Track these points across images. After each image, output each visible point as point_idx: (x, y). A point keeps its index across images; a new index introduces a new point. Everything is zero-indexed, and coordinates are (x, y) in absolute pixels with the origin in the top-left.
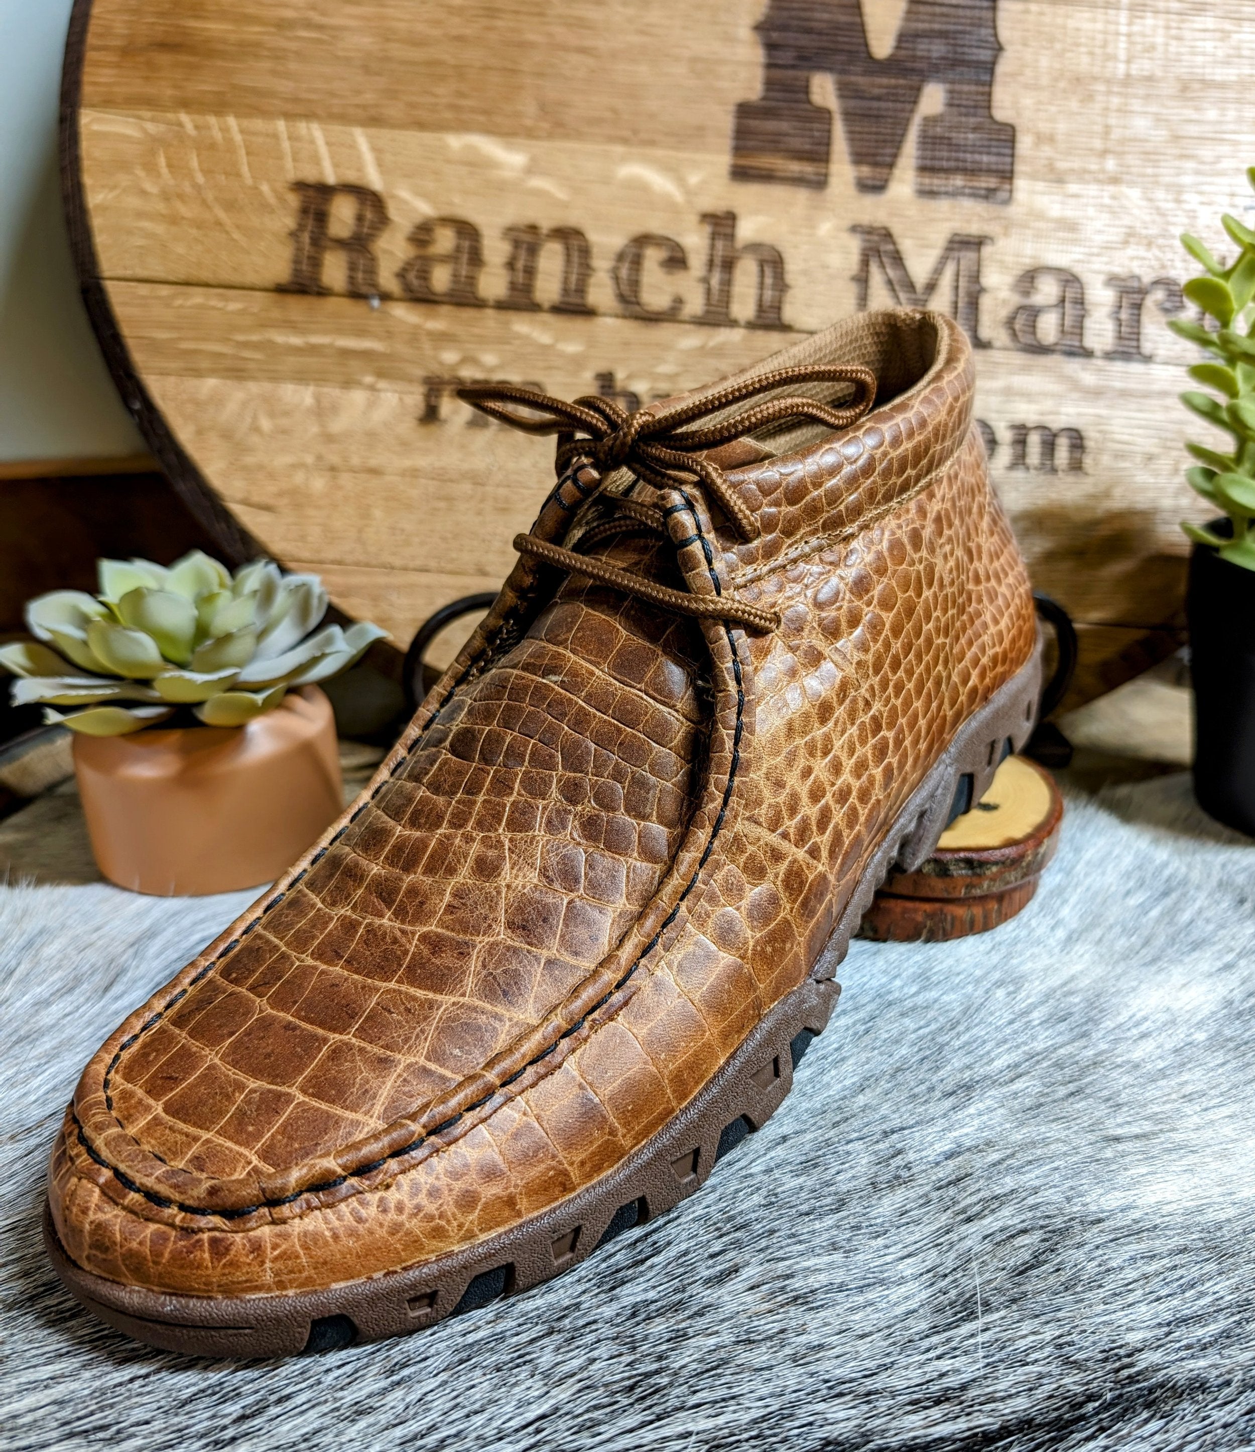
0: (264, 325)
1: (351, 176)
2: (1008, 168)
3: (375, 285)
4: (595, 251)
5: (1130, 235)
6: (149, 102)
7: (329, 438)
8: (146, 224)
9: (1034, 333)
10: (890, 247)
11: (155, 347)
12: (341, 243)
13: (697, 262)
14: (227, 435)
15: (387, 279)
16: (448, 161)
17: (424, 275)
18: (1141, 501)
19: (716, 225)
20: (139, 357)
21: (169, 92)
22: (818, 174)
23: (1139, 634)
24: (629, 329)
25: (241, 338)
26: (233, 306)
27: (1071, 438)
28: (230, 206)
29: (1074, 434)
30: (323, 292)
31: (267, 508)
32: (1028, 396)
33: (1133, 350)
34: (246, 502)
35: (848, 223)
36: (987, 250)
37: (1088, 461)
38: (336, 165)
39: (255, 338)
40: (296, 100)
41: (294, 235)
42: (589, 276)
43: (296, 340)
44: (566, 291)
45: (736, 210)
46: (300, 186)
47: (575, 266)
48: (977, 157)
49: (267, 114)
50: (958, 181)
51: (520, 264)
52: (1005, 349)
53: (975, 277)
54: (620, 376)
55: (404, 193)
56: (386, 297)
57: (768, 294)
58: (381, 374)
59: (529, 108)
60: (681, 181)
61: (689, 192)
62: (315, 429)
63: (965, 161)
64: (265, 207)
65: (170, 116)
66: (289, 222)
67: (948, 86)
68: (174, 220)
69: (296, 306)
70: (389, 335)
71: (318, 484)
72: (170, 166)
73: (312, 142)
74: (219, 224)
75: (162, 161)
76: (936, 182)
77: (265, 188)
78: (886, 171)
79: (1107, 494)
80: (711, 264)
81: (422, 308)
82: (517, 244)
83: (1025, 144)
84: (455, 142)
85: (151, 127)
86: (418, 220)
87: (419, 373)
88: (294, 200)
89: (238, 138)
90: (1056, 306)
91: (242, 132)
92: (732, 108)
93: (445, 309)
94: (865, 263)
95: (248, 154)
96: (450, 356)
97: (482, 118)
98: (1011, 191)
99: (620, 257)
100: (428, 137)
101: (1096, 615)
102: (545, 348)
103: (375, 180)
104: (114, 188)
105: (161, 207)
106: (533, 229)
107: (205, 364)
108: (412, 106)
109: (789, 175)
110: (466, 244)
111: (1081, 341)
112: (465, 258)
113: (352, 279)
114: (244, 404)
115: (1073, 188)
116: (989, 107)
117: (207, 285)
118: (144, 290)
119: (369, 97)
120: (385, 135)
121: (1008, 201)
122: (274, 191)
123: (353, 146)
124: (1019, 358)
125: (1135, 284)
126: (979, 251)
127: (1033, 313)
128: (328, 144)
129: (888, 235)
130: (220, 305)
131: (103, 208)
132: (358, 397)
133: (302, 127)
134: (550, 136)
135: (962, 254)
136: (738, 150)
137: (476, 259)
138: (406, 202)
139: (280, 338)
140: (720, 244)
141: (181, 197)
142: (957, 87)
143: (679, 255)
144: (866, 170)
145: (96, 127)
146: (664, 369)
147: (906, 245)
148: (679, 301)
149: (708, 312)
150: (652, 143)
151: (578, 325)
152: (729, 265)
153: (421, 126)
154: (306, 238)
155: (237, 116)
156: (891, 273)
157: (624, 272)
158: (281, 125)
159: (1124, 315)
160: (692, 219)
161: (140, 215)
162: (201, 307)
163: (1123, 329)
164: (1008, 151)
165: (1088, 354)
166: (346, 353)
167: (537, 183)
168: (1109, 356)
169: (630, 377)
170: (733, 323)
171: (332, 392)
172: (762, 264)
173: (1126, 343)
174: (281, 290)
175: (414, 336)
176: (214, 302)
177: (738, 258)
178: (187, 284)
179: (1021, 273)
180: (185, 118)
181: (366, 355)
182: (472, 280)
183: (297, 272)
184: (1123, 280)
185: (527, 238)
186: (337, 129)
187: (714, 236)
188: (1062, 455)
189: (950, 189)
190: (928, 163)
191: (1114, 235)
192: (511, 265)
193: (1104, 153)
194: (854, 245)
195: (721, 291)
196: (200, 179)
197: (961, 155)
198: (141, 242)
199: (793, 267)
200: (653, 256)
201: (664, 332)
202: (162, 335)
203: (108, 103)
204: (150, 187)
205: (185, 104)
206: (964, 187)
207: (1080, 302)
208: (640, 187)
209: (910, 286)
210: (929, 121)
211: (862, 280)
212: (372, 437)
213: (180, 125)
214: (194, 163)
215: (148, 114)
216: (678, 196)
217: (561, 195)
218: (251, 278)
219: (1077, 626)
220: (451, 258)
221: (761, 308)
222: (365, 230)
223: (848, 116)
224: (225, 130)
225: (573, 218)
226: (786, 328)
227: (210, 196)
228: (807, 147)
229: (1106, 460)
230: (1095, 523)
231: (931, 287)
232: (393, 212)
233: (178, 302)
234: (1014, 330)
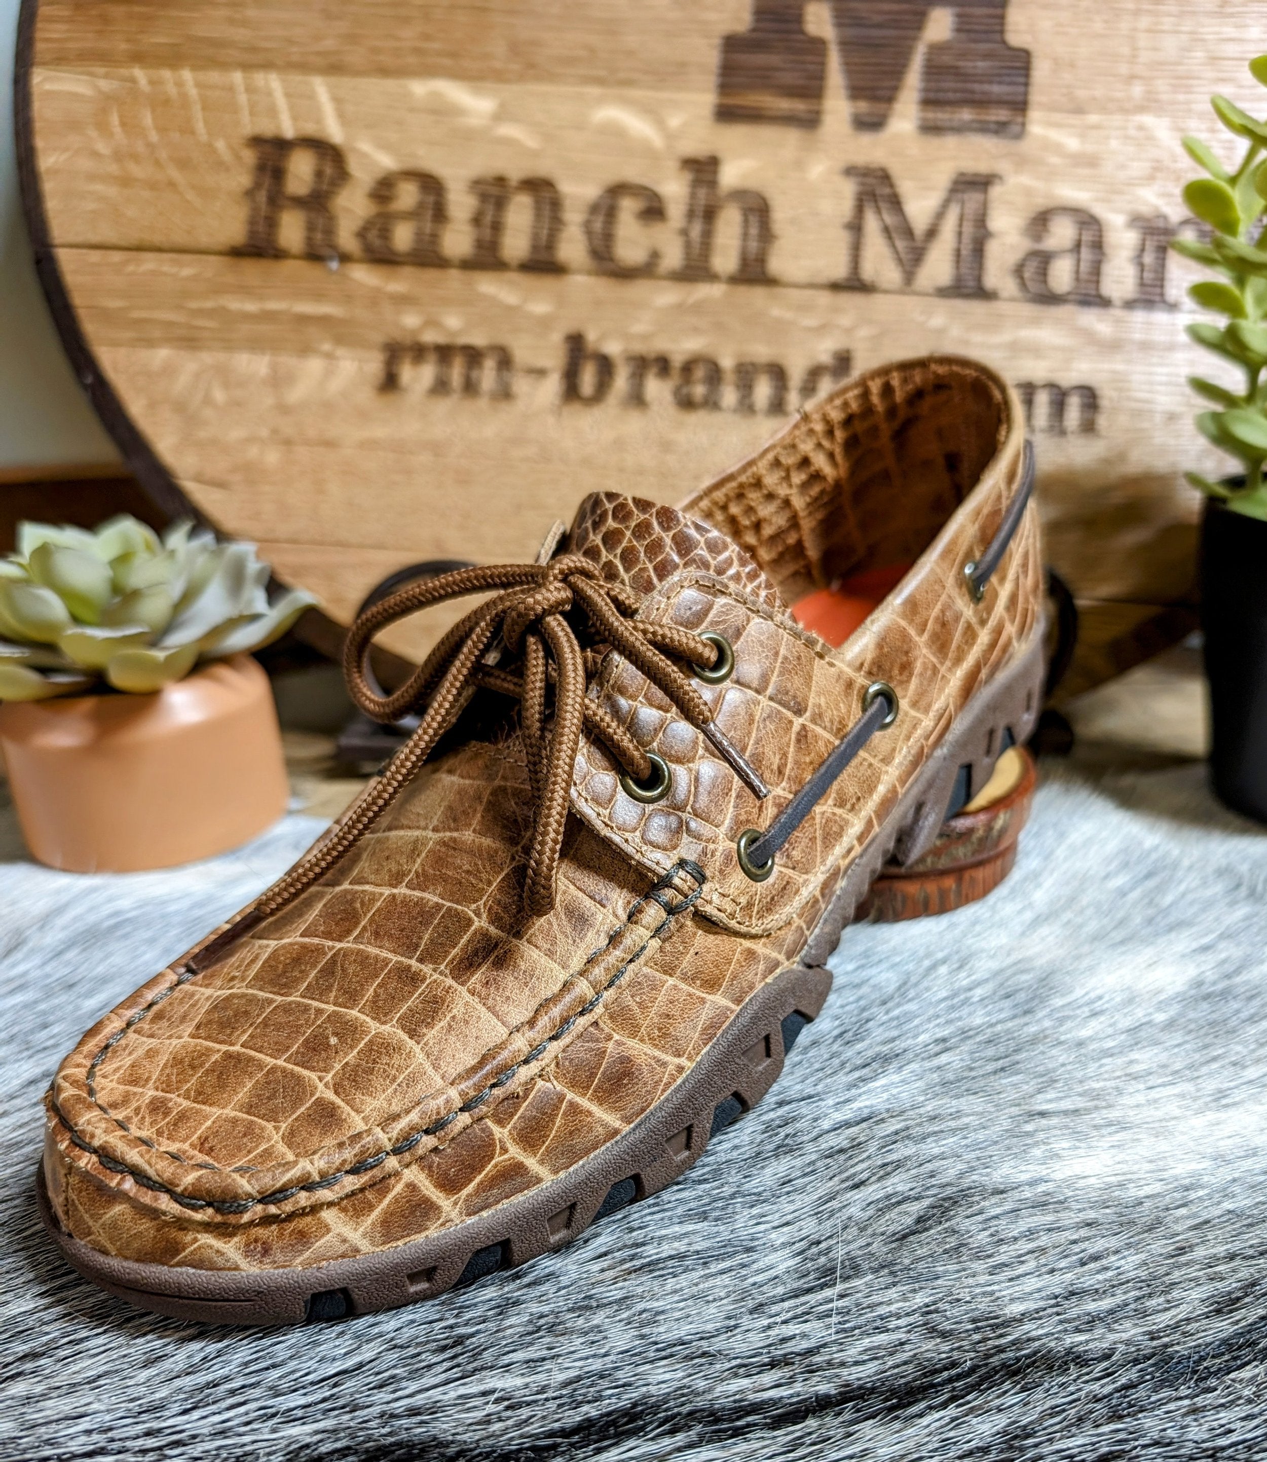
0: (218, 290)
1: (310, 129)
2: (1020, 98)
3: (333, 247)
4: (568, 204)
5: (1156, 169)
6: (103, 58)
7: (284, 409)
8: (98, 187)
9: (1045, 282)
10: (887, 191)
11: (106, 316)
12: (299, 202)
13: (676, 211)
14: (180, 407)
15: (346, 238)
16: (412, 110)
17: (385, 233)
18: (1160, 465)
19: (698, 171)
20: (90, 327)
21: (123, 46)
22: (810, 112)
23: (1152, 611)
24: (601, 287)
25: (194, 305)
26: (187, 272)
27: (1082, 396)
28: (184, 164)
29: (1086, 392)
30: (280, 255)
31: (221, 485)
32: (1036, 351)
33: (1157, 298)
34: (199, 479)
35: (841, 164)
36: (995, 191)
37: (1102, 421)
38: (295, 118)
39: (209, 304)
40: (254, 49)
41: (250, 193)
42: (558, 230)
43: (251, 307)
44: (535, 248)
45: (720, 155)
46: (256, 141)
47: (547, 220)
48: (986, 87)
49: (224, 66)
50: (966, 115)
51: (488, 219)
52: (1012, 299)
53: (981, 221)
54: (591, 336)
55: (365, 146)
56: (345, 258)
57: (753, 245)
58: (339, 340)
59: (499, 48)
60: (660, 123)
61: (670, 137)
62: (269, 401)
63: (972, 92)
64: (220, 165)
65: (124, 72)
66: (243, 179)
67: (957, 10)
68: (125, 181)
69: (252, 270)
70: (348, 299)
71: (272, 457)
72: (123, 124)
73: (269, 94)
74: (172, 184)
75: (115, 119)
76: (941, 116)
77: (220, 145)
78: (883, 106)
79: (1122, 457)
80: (691, 214)
81: (383, 270)
82: (484, 197)
83: (1041, 72)
84: (420, 88)
85: (105, 85)
86: (379, 175)
87: (378, 338)
88: (249, 157)
89: (193, 92)
90: (1071, 251)
91: (198, 85)
92: (717, 41)
93: (408, 271)
94: (859, 210)
95: (204, 109)
96: (411, 320)
97: (447, 62)
98: (1023, 125)
99: (594, 209)
100: (390, 84)
101: (1106, 590)
102: (510, 309)
103: (335, 133)
104: (66, 149)
105: (113, 168)
106: (501, 181)
107: (157, 334)
108: (375, 51)
109: (779, 113)
110: (431, 199)
111: (1097, 289)
112: (429, 214)
113: (309, 241)
114: (197, 376)
115: (1093, 118)
116: (1002, 32)
117: (159, 250)
118: (95, 256)
119: (329, 44)
120: (347, 83)
121: (1019, 136)
122: (231, 147)
123: (312, 97)
124: (1029, 310)
125: (1161, 224)
126: (985, 192)
127: (1044, 259)
128: (288, 95)
129: (885, 177)
130: (174, 270)
131: (55, 172)
132: (314, 365)
133: (260, 78)
134: (521, 78)
135: (966, 196)
136: (724, 88)
137: (440, 214)
138: (365, 155)
139: (235, 304)
140: (702, 192)
141: (135, 157)
142: (968, 10)
143: (656, 204)
144: (863, 106)
145: (48, 87)
146: (638, 328)
147: (906, 187)
148: (655, 256)
149: (688, 267)
150: (628, 83)
151: (548, 283)
152: (710, 214)
153: (384, 72)
154: (262, 197)
155: (194, 68)
156: (889, 219)
157: (598, 225)
158: (237, 77)
159: (1149, 259)
160: (672, 165)
161: (92, 177)
162: (153, 273)
163: (1146, 275)
164: (1022, 80)
165: (1104, 303)
166: (303, 319)
167: (507, 130)
168: (1130, 305)
169: (603, 337)
170: (711, 277)
171: (288, 361)
172: (747, 212)
173: (1149, 289)
174: (237, 253)
175: (375, 298)
176: (166, 268)
177: (720, 207)
178: (140, 248)
179: (1033, 215)
180: (140, 74)
181: (324, 321)
182: (435, 238)
183: (252, 234)
184: (1148, 220)
185: (494, 191)
186: (296, 78)
187: (696, 183)
188: (1073, 414)
189: (955, 124)
190: (932, 95)
191: (1138, 168)
192: (477, 221)
193: (1132, 77)
194: (848, 189)
195: (702, 243)
196: (154, 137)
197: (969, 86)
198: (91, 206)
199: (780, 216)
200: (628, 207)
201: (639, 289)
202: (114, 304)
203: (60, 60)
204: (102, 147)
205: (138, 58)
206: (973, 121)
207: (1098, 246)
208: (616, 132)
209: (908, 232)
210: (935, 49)
211: (856, 227)
212: (328, 408)
213: (133, 80)
214: (148, 120)
215: (102, 70)
216: (657, 140)
217: (531, 142)
218: (204, 240)
219: (1082, 602)
220: (413, 215)
221: (745, 261)
222: (325, 187)
223: (845, 45)
224: (180, 84)
225: (542, 168)
226: (770, 282)
227: (163, 155)
228: (801, 82)
229: (1123, 420)
230: (1106, 490)
231: (932, 233)
232: (354, 166)
233: (131, 268)
234: (1022, 278)
